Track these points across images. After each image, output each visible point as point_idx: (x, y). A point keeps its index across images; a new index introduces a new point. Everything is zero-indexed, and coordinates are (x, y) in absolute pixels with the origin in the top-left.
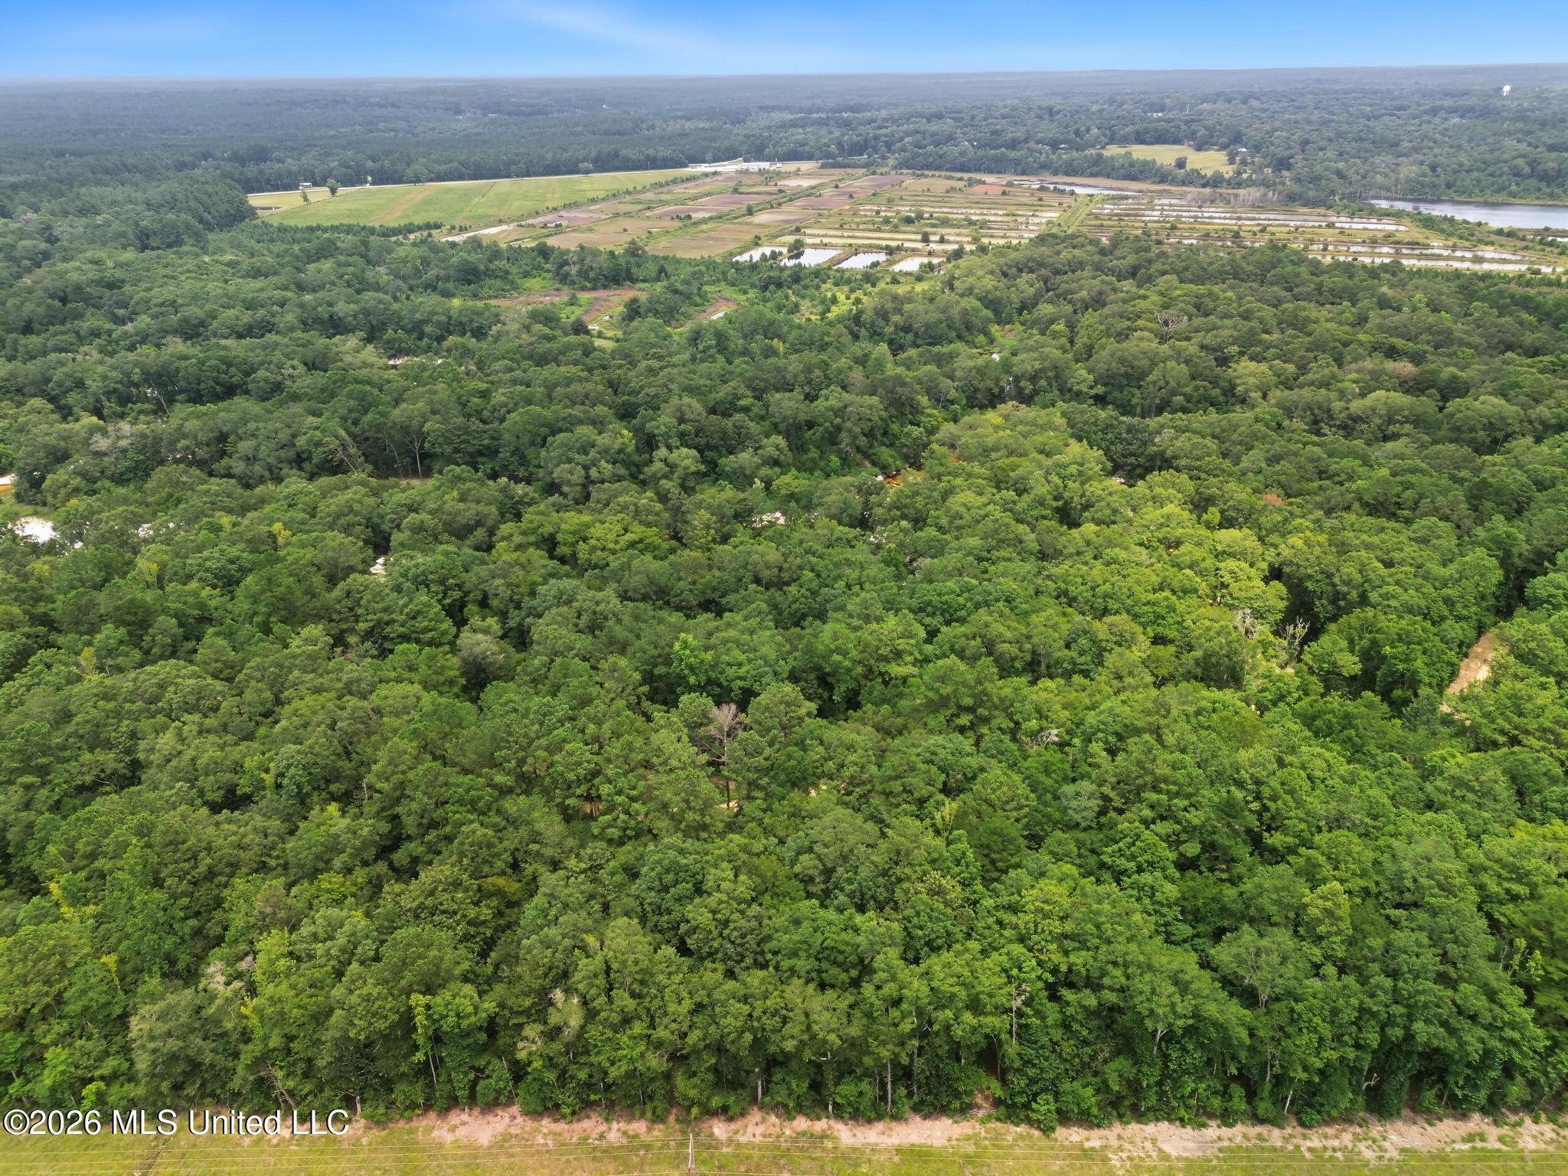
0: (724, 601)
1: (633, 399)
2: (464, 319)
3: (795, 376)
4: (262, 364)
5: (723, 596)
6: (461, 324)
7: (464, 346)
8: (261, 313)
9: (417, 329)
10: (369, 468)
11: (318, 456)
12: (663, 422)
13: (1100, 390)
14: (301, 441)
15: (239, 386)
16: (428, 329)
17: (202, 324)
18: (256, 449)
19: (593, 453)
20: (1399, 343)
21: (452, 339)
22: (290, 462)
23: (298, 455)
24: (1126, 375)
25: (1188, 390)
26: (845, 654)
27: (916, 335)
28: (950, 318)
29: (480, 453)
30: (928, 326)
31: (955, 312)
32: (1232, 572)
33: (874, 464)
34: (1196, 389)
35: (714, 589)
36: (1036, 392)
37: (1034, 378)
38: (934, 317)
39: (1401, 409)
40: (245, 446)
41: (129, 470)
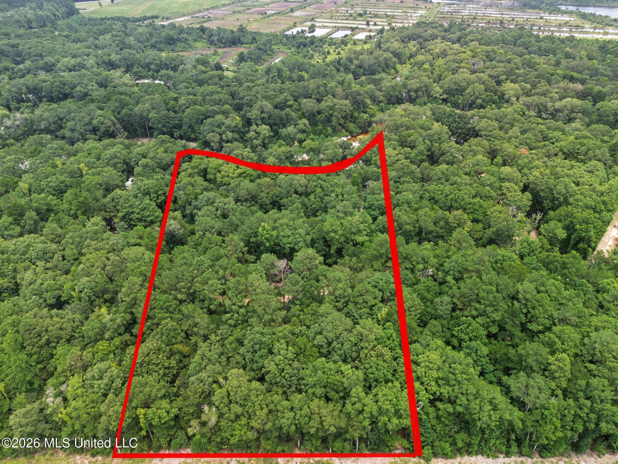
0: (281, 202)
1: (241, 102)
2: (168, 63)
3: (313, 90)
4: (79, 84)
5: (281, 199)
6: (166, 64)
7: (168, 75)
8: (79, 60)
9: (147, 66)
10: (126, 134)
11: (103, 128)
12: (254, 113)
13: (445, 96)
14: (95, 122)
15: (69, 94)
16: (152, 67)
17: (54, 65)
18: (75, 125)
19: (223, 128)
20: (575, 74)
21: (163, 72)
22: (91, 131)
23: (94, 128)
24: (457, 90)
25: (483, 96)
26: (336, 232)
27: (365, 70)
28: (379, 62)
29: (174, 127)
30: (370, 66)
31: (381, 59)
32: (507, 188)
33: (347, 131)
34: (487, 96)
35: (277, 197)
36: (417, 97)
37: (416, 91)
38: (372, 61)
39: (577, 106)
40: (70, 124)
41: (21, 134)
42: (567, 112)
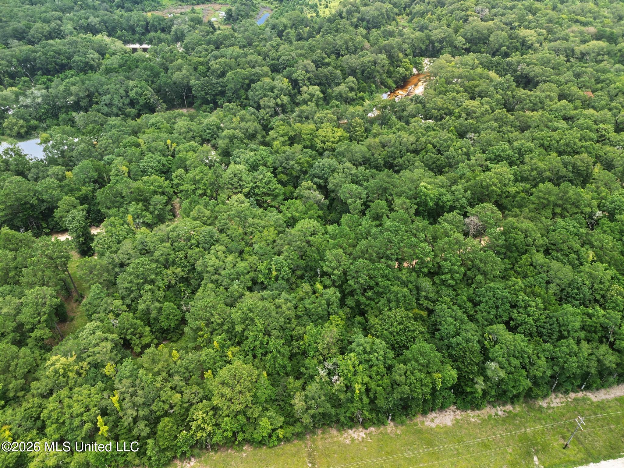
0: (395, 162)
1: (276, 62)
2: (155, 23)
3: (341, 46)
4: (74, 52)
5: (394, 159)
6: (153, 26)
7: (159, 37)
8: (53, 25)
9: (132, 29)
11: (142, 101)
12: (300, 74)
13: (468, 45)
14: (132, 94)
15: (67, 65)
16: (138, 29)
17: (24, 32)
18: (112, 99)
19: (276, 92)
20: (579, 18)
21: (152, 34)
22: (128, 105)
23: (131, 100)
24: (479, 38)
25: (507, 43)
26: (495, 185)
27: (368, 22)
28: (382, 14)
29: (217, 95)
30: (374, 18)
31: (384, 11)
34: (511, 43)
35: (389, 157)
36: (442, 48)
37: (441, 42)
38: (376, 13)
39: (603, 49)
40: (106, 98)
41: (44, 114)
42: (594, 55)
